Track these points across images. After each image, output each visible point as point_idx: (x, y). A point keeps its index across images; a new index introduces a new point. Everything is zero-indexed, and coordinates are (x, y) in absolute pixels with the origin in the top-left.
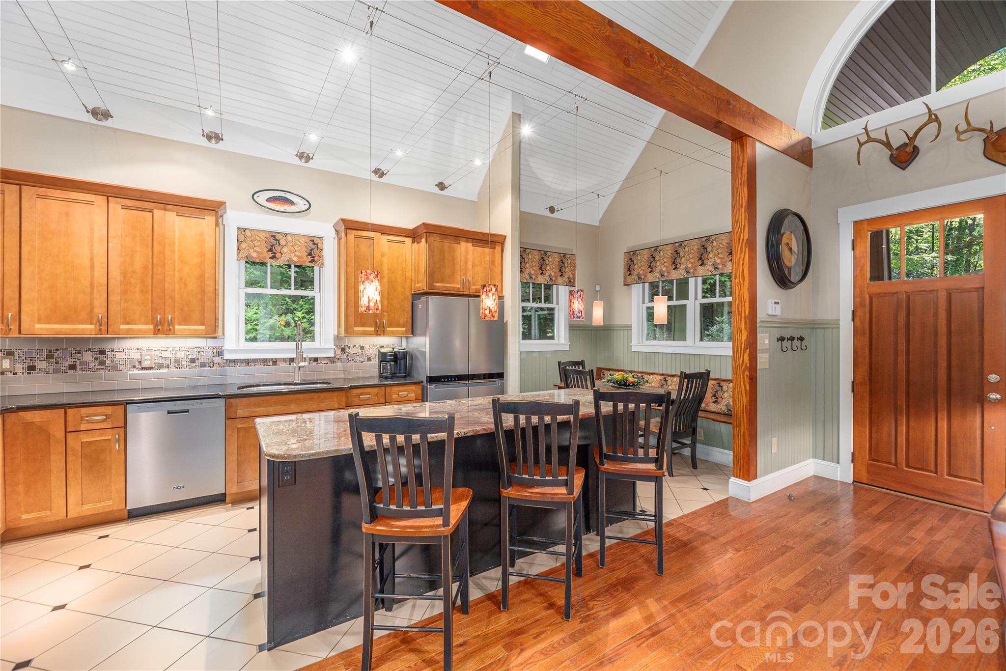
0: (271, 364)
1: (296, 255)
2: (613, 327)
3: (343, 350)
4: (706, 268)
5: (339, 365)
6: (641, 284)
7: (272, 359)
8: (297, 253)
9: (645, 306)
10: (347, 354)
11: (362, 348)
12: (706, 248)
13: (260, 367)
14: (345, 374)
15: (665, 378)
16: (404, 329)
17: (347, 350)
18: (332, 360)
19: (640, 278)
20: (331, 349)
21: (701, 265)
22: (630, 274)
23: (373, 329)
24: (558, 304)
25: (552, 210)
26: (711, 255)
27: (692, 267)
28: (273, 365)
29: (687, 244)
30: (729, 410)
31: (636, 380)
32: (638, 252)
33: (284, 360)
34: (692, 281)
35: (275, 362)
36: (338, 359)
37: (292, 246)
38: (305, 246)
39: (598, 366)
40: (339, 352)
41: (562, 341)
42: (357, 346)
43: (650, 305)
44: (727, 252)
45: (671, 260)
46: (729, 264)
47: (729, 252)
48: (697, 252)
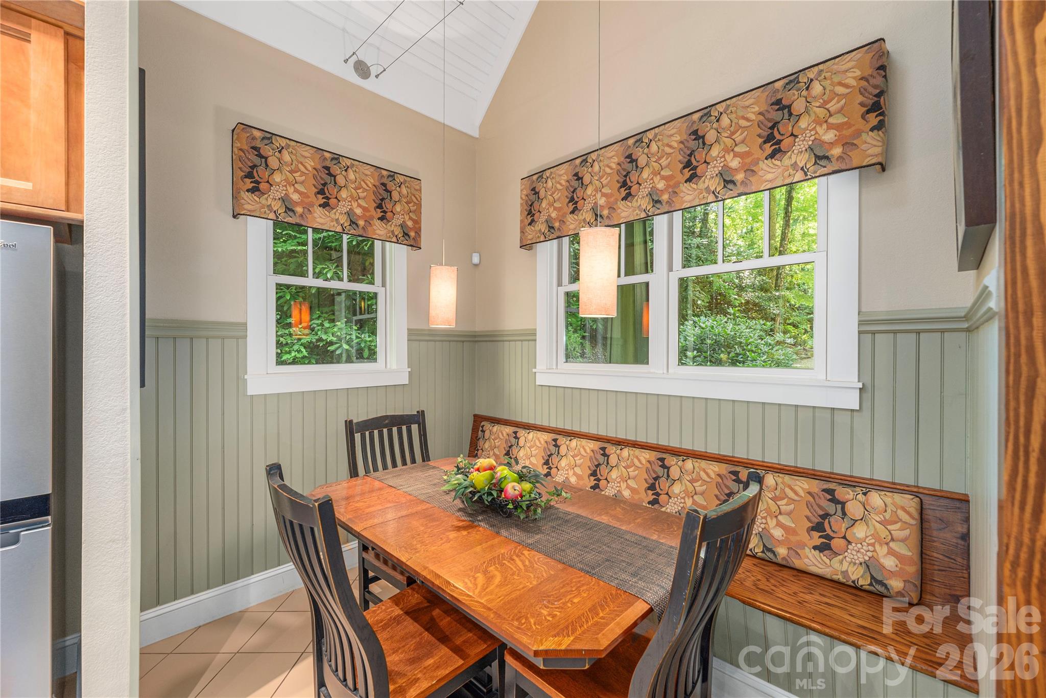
2: (502, 335)
4: (702, 185)
6: (555, 241)
9: (562, 290)
12: (703, 137)
15: (603, 449)
19: (551, 228)
21: (689, 180)
22: (533, 221)
24: (384, 285)
25: (362, 69)
26: (714, 152)
27: (668, 186)
29: (656, 135)
30: (766, 549)
31: (527, 486)
32: (548, 173)
34: (660, 223)
39: (477, 413)
41: (393, 364)
43: (572, 288)
44: (759, 136)
45: (618, 178)
46: (765, 167)
47: (766, 134)
48: (681, 149)
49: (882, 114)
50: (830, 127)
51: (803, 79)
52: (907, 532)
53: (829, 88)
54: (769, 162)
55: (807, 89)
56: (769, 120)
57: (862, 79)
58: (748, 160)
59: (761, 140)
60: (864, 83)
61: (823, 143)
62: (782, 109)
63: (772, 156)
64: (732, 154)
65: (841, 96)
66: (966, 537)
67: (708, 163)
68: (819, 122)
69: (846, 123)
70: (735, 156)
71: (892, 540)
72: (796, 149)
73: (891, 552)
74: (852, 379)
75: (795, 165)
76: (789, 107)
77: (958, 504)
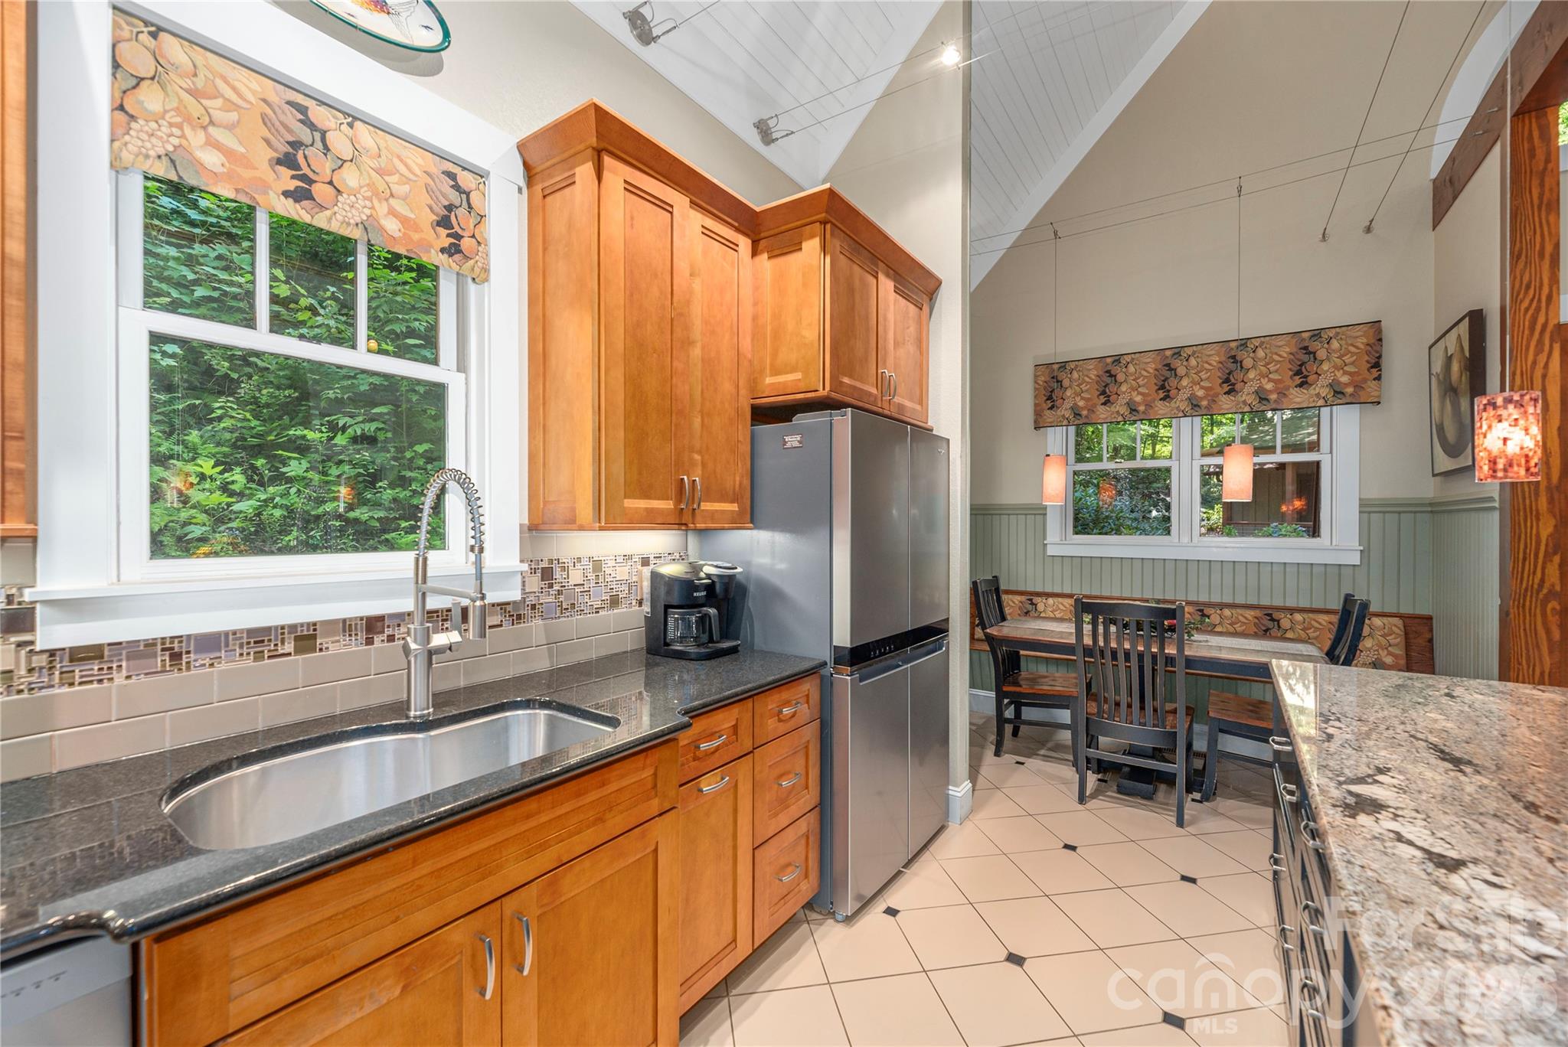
0: (289, 647)
1: (392, 213)
3: (547, 574)
5: (535, 625)
7: (293, 628)
8: (397, 205)
9: (1070, 469)
10: (556, 587)
11: (597, 565)
12: (1241, 362)
13: (235, 665)
14: (551, 656)
16: (734, 507)
17: (558, 574)
18: (512, 612)
20: (514, 573)
21: (1227, 393)
22: (1052, 406)
23: (668, 505)
26: (1251, 375)
27: (1208, 395)
28: (298, 651)
29: (1195, 352)
32: (1072, 365)
33: (346, 626)
35: (306, 638)
36: (533, 607)
37: (381, 172)
38: (427, 186)
40: (535, 583)
42: (585, 562)
44: (1290, 370)
45: (1156, 381)
46: (1294, 393)
47: (1295, 369)
48: (1219, 368)
49: (1380, 370)
50: (1345, 373)
51: (1324, 336)
52: (1398, 640)
53: (1344, 346)
54: (1298, 389)
55: (1328, 343)
56: (1299, 360)
57: (1368, 345)
58: (1281, 386)
59: (1291, 373)
60: (1369, 348)
61: (1339, 383)
62: (1310, 353)
63: (1301, 385)
64: (1266, 379)
65: (1353, 354)
66: (1431, 641)
67: (1246, 383)
68: (1337, 368)
69: (1356, 372)
70: (1269, 381)
71: (1390, 645)
72: (1319, 383)
73: (1390, 654)
74: (1355, 544)
75: (1318, 395)
76: (1314, 353)
77: (1425, 621)
